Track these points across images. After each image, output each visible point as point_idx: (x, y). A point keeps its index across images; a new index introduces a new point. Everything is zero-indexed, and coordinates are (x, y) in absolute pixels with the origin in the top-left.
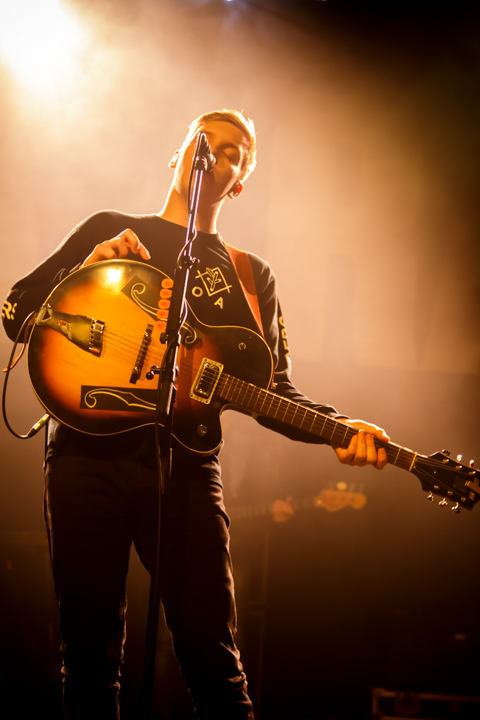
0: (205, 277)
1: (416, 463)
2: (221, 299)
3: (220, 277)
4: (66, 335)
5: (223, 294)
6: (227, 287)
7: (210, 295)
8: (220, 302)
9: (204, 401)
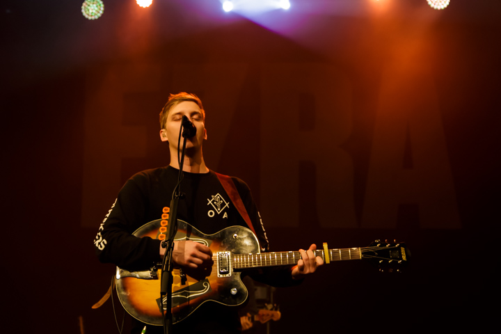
0: (213, 202)
1: (362, 253)
2: (225, 213)
3: (221, 199)
4: (136, 277)
5: (226, 210)
6: (227, 205)
7: (219, 213)
8: (225, 216)
9: (227, 275)
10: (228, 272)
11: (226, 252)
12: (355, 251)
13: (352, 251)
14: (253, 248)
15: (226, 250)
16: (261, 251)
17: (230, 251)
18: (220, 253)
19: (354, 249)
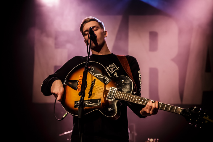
0: (109, 68)
1: (182, 111)
7: (112, 73)
9: (111, 100)
10: (111, 99)
11: (115, 88)
12: (179, 109)
13: (177, 108)
14: (129, 90)
15: (116, 87)
16: (133, 94)
17: (118, 88)
18: (112, 87)
19: (179, 107)
